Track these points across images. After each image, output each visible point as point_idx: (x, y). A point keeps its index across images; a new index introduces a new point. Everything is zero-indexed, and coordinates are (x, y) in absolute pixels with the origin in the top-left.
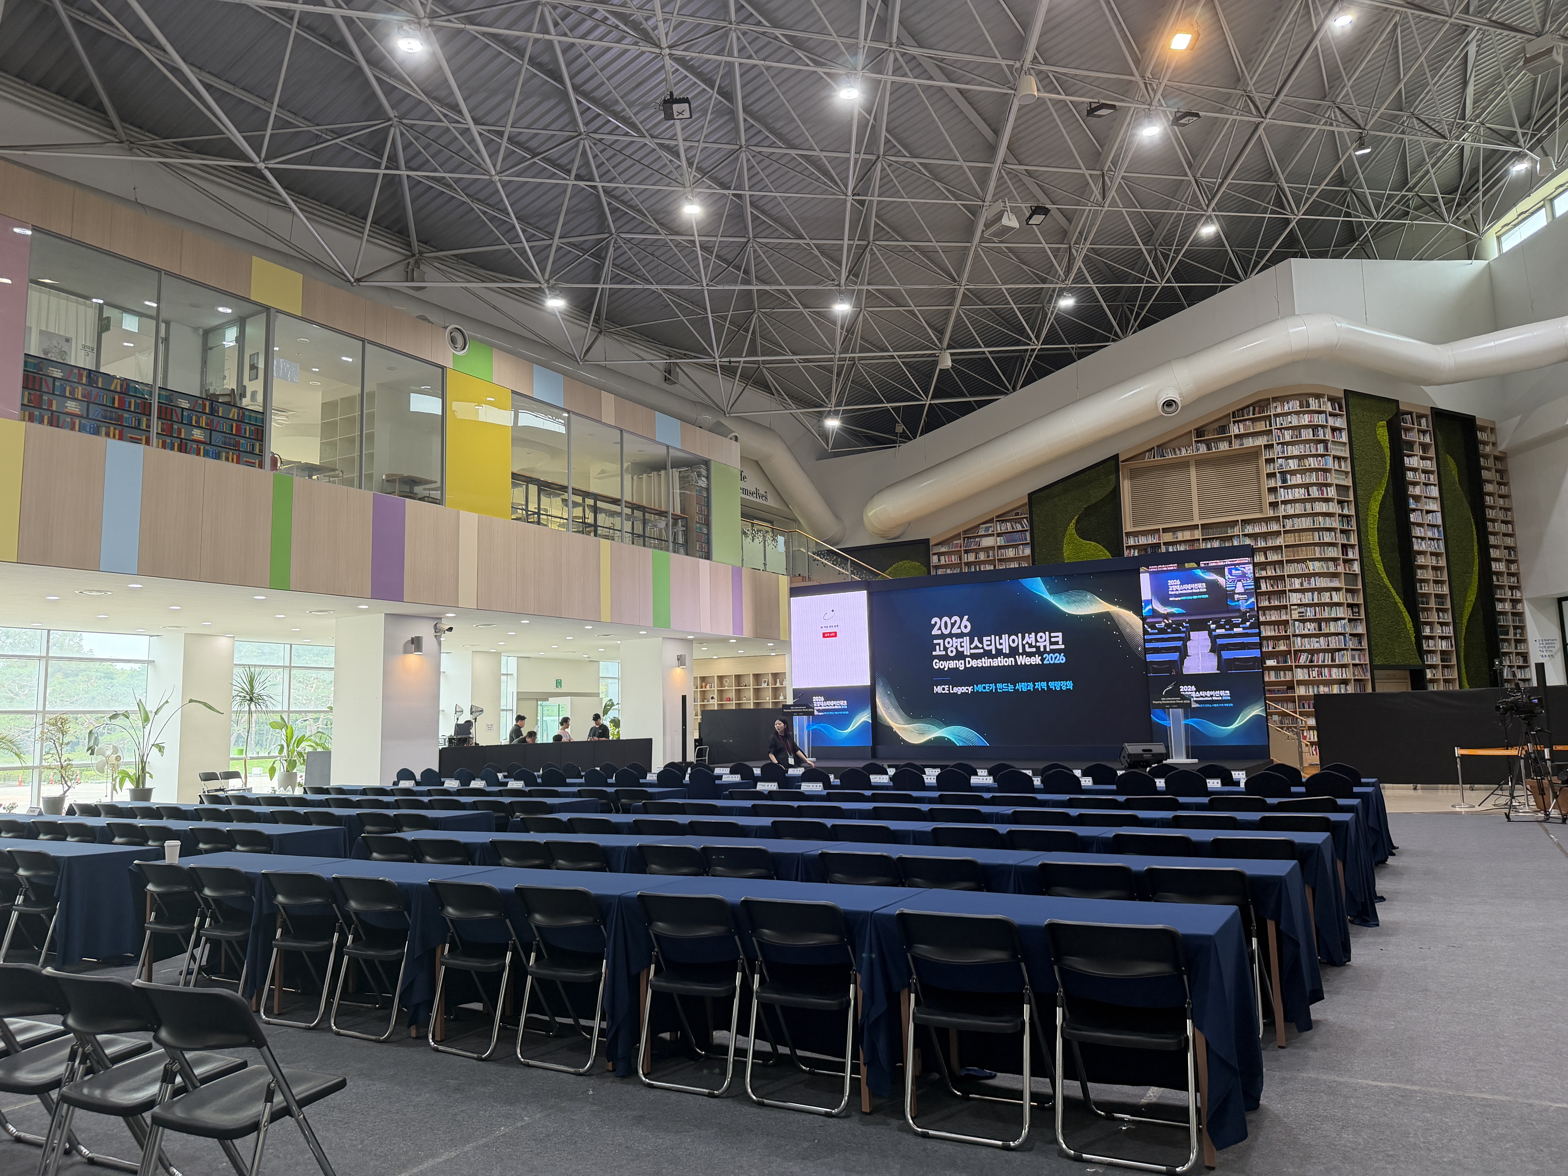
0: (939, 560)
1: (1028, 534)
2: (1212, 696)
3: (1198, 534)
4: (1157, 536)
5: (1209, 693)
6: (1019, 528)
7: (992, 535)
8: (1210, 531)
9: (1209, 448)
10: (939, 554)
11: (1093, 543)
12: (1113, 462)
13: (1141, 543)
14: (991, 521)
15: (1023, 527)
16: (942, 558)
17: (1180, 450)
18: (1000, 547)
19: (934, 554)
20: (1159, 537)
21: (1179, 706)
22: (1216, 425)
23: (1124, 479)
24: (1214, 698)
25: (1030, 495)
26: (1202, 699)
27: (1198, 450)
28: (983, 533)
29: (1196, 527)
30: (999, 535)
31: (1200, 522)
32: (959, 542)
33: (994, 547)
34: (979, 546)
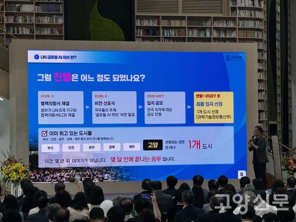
1: (62, 7)
3: (184, 24)
7: (31, 3)
8: (192, 22)
13: (145, 25)
29: (183, 18)
31: (185, 15)
32: (1, 5)
33: (33, 13)
34: (19, 10)
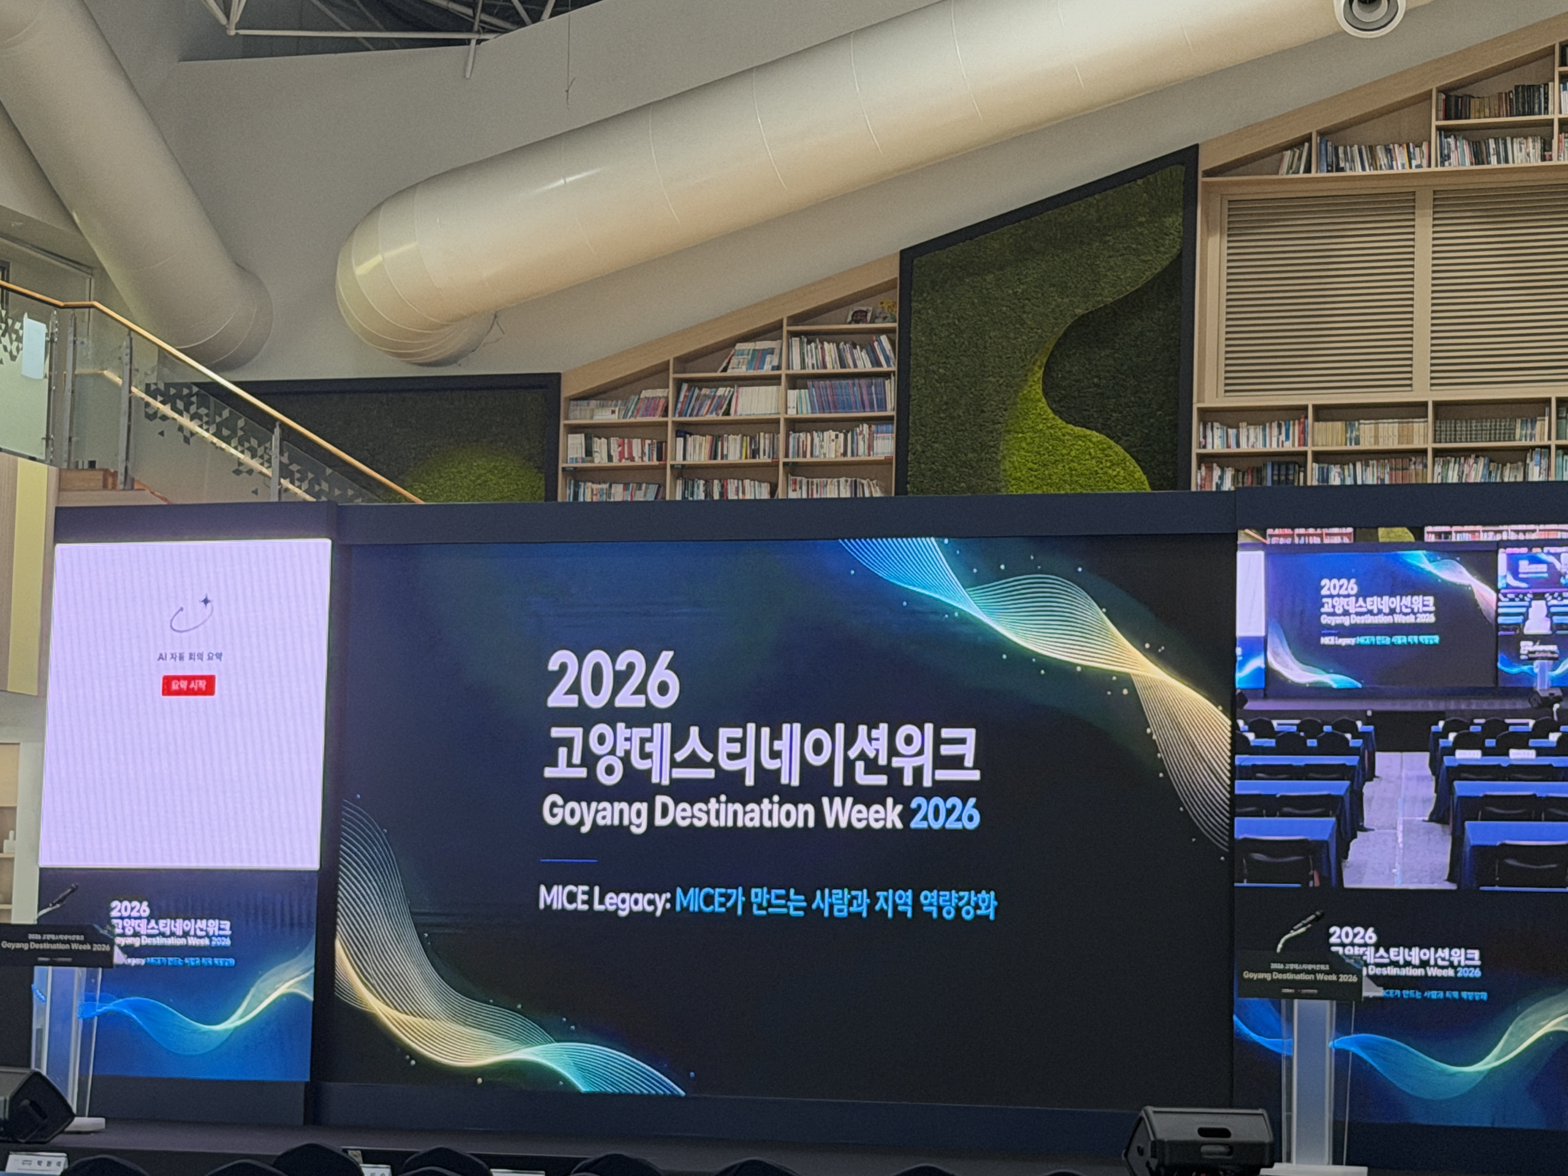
0: (589, 452)
1: (890, 388)
2: (1424, 964)
3: (1421, 435)
4: (1295, 430)
5: (1416, 955)
6: (864, 364)
7: (772, 380)
8: (1462, 426)
9: (1479, 157)
10: (591, 432)
11: (1096, 436)
12: (1179, 171)
13: (1244, 448)
14: (772, 331)
15: (876, 362)
16: (600, 445)
17: (1389, 151)
18: (795, 425)
19: (574, 429)
20: (1303, 432)
21: (1324, 991)
22: (1507, 83)
23: (1209, 231)
24: (1432, 972)
25: (908, 256)
26: (1392, 971)
27: (1445, 158)
28: (742, 371)
29: (1416, 409)
30: (796, 382)
31: (1431, 396)
32: (659, 393)
33: (777, 421)
34: (727, 413)
